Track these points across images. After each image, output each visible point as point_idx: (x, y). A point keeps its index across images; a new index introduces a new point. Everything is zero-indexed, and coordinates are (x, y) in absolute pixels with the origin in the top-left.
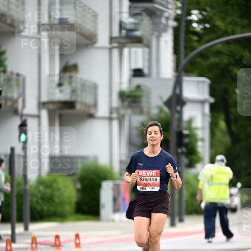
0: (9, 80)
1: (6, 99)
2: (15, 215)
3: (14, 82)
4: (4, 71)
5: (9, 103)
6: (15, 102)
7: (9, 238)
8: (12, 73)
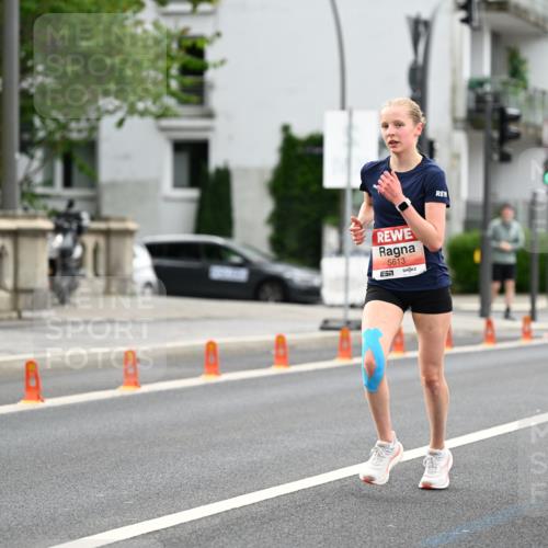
0: (530, 100)
1: (527, 125)
2: (535, 283)
3: (537, 103)
4: (525, 88)
5: (531, 131)
6: (538, 129)
7: (528, 315)
8: (535, 90)
